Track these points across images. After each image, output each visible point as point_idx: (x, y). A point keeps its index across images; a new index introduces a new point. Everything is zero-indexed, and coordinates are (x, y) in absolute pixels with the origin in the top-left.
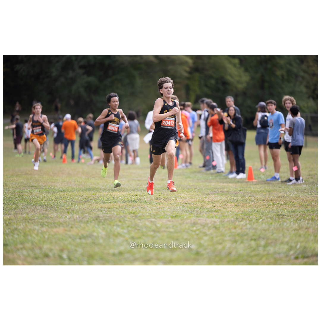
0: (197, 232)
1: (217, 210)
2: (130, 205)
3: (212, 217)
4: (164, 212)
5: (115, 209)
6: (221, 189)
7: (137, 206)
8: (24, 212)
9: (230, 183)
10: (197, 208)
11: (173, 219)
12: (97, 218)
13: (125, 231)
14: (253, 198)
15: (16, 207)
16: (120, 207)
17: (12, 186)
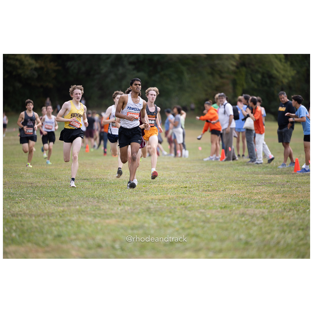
0: (246, 222)
1: (265, 201)
2: (180, 197)
3: (261, 208)
4: (213, 204)
5: (165, 200)
6: (268, 180)
7: (186, 197)
8: (77, 204)
9: (277, 174)
10: (245, 199)
11: (222, 210)
12: (148, 210)
13: (176, 222)
14: (299, 189)
15: (69, 199)
16: (170, 198)
17: (64, 179)
